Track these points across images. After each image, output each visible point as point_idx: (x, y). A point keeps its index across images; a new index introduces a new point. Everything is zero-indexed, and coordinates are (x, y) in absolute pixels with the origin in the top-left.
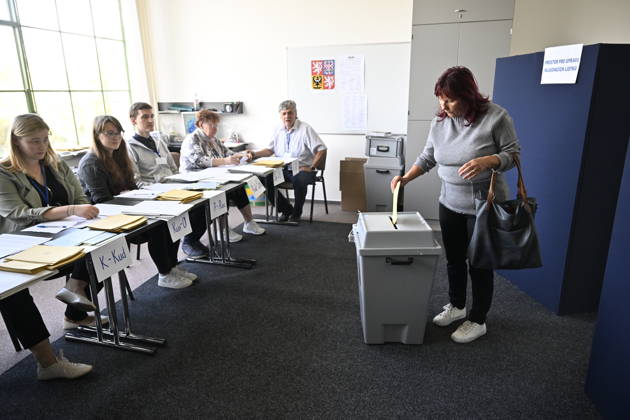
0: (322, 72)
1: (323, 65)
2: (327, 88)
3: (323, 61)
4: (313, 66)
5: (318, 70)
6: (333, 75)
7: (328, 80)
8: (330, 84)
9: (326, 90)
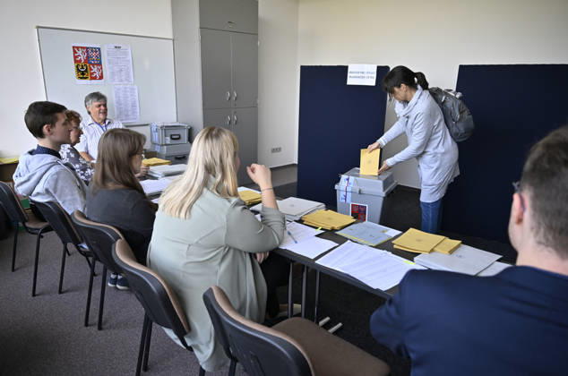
0: (88, 60)
1: (87, 52)
2: (95, 78)
3: (87, 48)
4: (75, 52)
5: (82, 57)
6: (100, 64)
7: (95, 69)
8: (97, 74)
9: (93, 81)
